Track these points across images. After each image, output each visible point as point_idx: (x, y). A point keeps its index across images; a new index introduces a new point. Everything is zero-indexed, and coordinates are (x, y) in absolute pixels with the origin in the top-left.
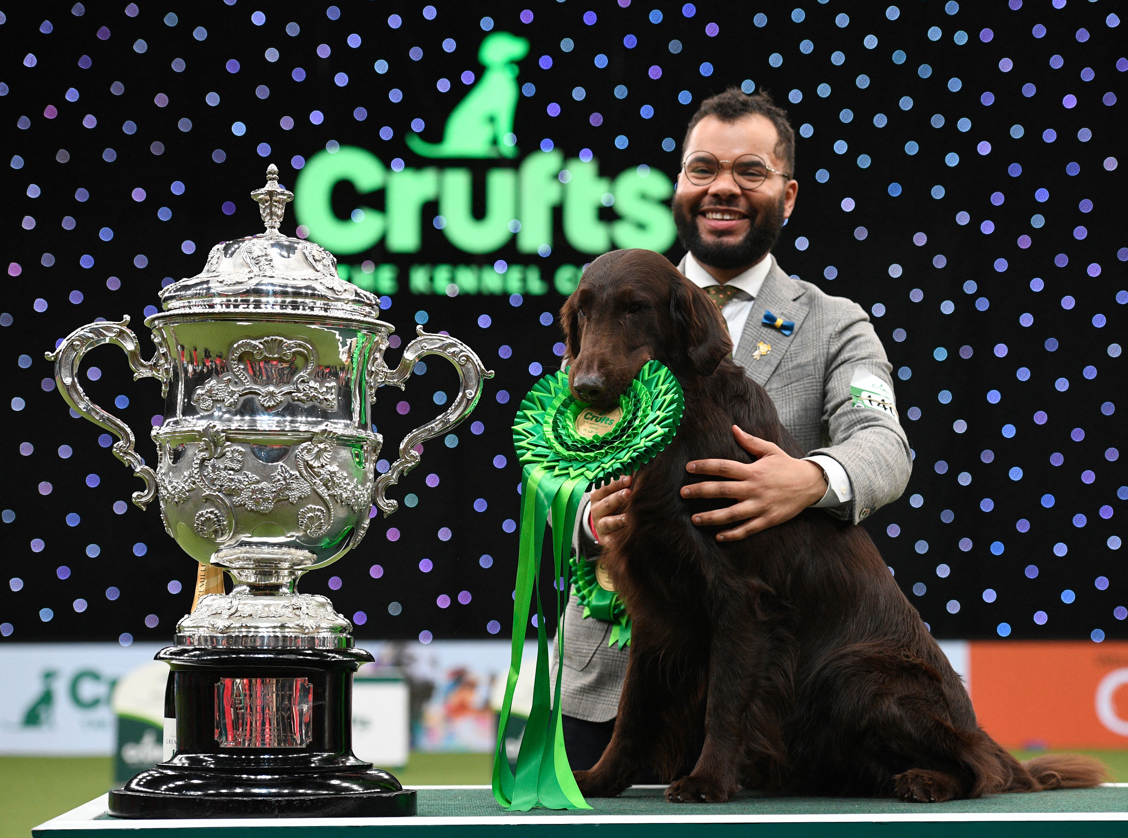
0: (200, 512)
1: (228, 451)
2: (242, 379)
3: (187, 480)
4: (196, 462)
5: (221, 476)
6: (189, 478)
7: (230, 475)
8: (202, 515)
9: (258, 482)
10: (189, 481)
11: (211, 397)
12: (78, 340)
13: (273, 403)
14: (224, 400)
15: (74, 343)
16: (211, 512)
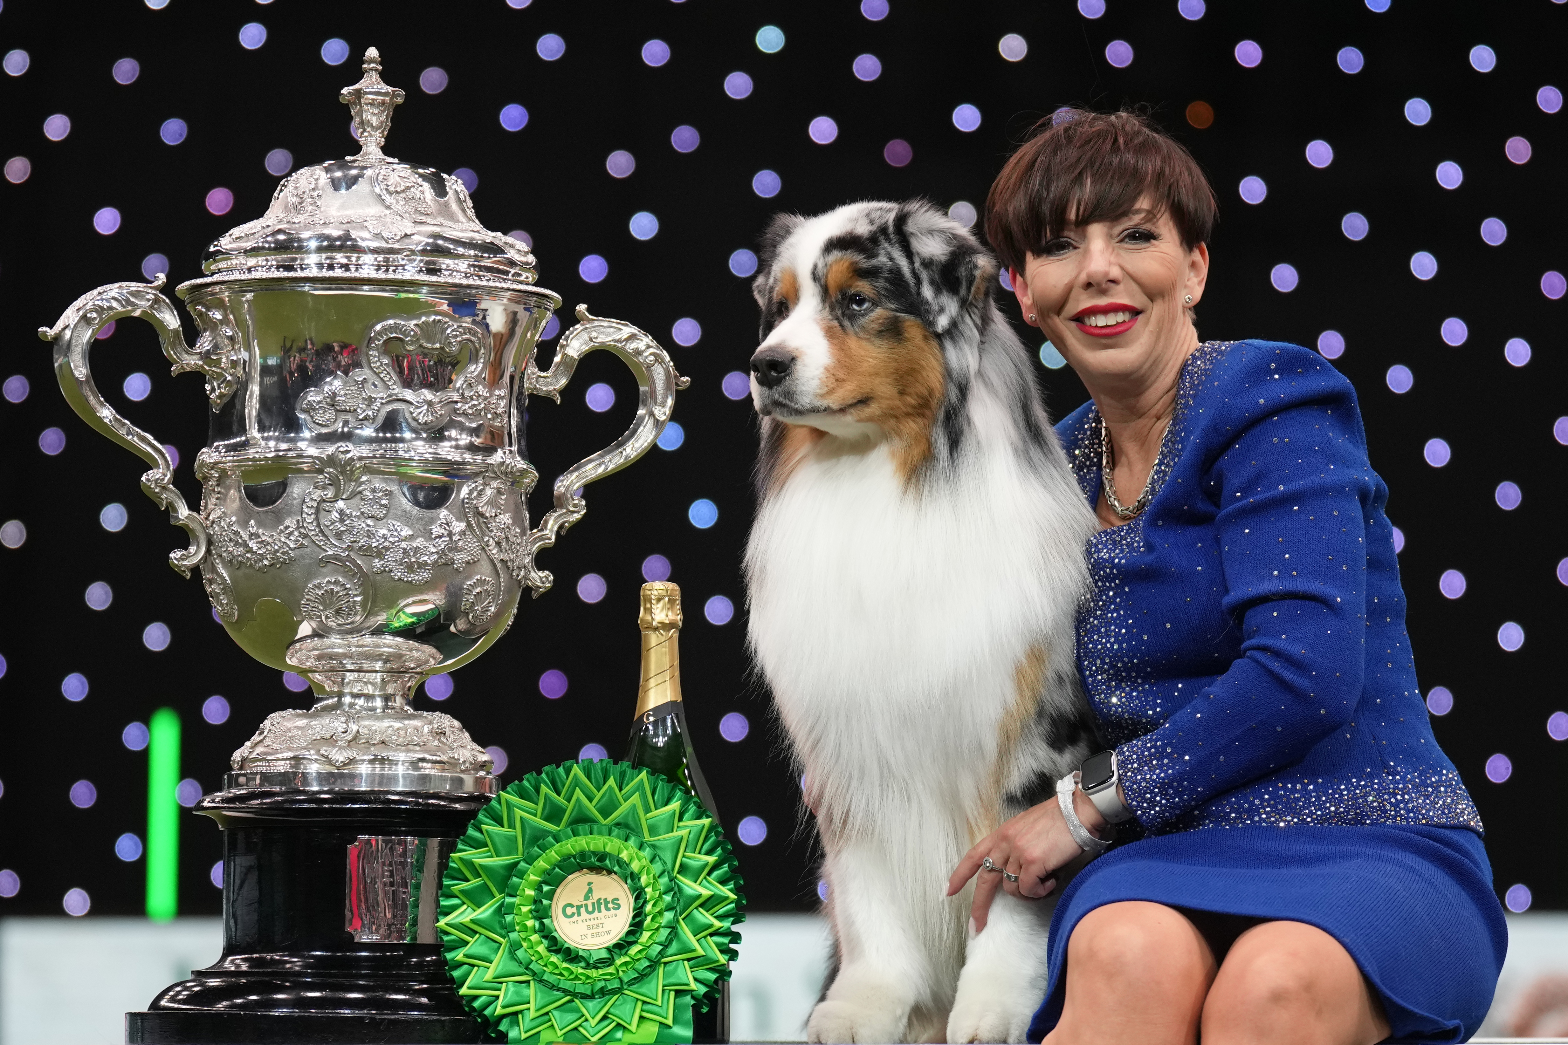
0: (317, 582)
1: (365, 489)
2: (386, 379)
3: (291, 533)
4: (309, 504)
5: (353, 527)
6: (298, 528)
7: (368, 526)
8: (319, 587)
9: (411, 538)
10: (296, 533)
11: (333, 405)
12: (96, 311)
13: (431, 418)
14: (355, 410)
15: (89, 315)
16: (336, 583)
